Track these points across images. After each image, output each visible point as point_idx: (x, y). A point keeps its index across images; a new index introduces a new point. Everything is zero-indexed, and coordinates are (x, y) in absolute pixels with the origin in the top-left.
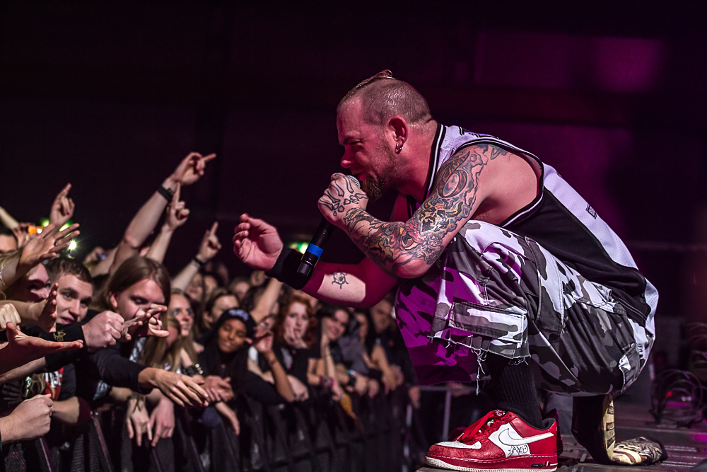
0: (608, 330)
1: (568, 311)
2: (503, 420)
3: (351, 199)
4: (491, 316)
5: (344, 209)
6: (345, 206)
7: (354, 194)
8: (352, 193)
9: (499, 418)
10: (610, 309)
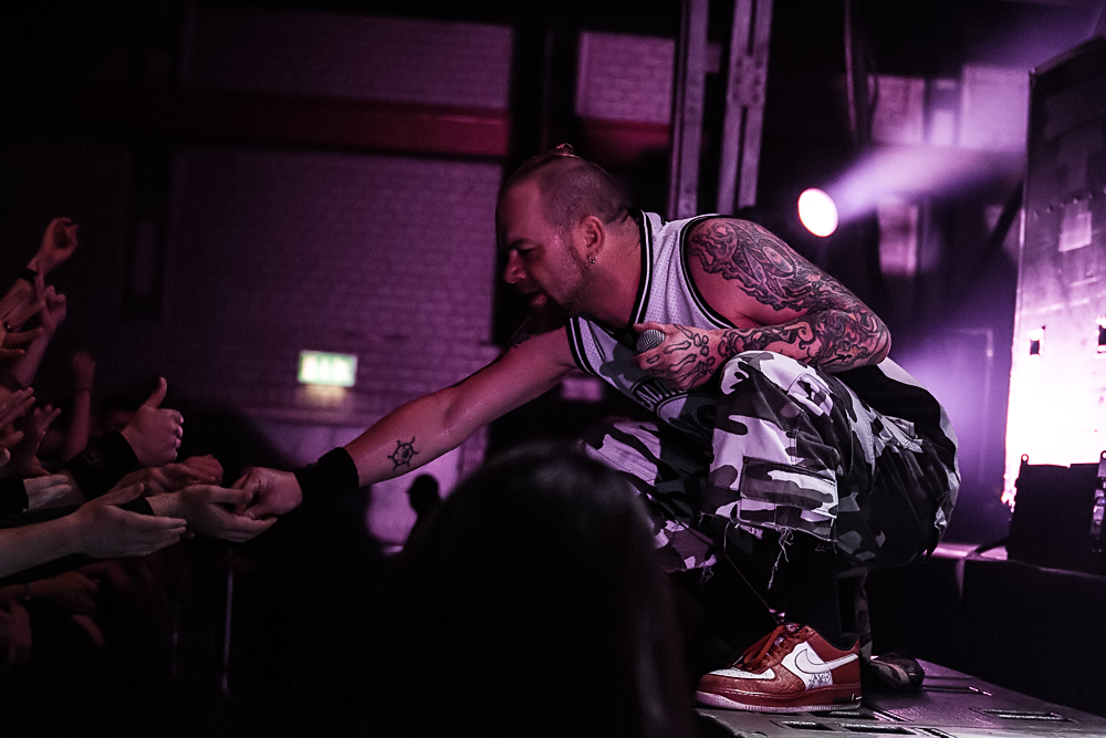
0: (920, 478)
1: (878, 460)
2: (798, 637)
4: (802, 481)
9: (791, 635)
10: (917, 448)
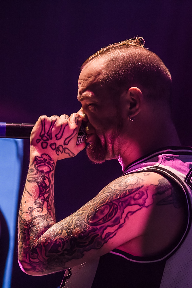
3: (58, 147)
5: (46, 147)
6: (49, 147)
7: (64, 146)
8: (65, 144)
